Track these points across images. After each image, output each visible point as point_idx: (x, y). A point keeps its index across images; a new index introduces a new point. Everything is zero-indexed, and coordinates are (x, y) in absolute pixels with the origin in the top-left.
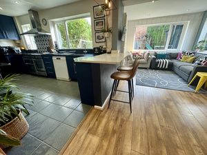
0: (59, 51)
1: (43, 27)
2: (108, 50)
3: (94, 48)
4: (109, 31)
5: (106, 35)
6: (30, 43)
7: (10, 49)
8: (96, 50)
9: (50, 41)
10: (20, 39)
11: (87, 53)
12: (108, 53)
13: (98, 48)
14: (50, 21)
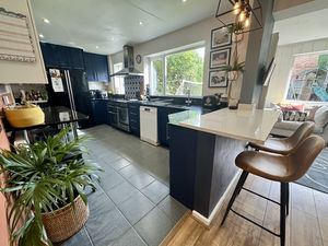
0: (151, 98)
1: (137, 66)
2: (231, 103)
3: (205, 98)
4: (237, 68)
5: (231, 75)
6: (119, 86)
7: (98, 94)
8: (208, 100)
9: (141, 83)
10: (109, 80)
11: (191, 105)
12: (232, 108)
13: (211, 97)
14: (145, 58)
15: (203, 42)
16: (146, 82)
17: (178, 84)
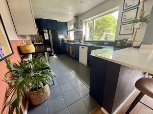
0: (86, 42)
1: (80, 26)
3: (116, 41)
6: (72, 36)
8: (118, 43)
9: (81, 34)
11: (107, 45)
13: (120, 41)
14: (84, 21)
15: (118, 7)
16: (84, 34)
17: (102, 35)
